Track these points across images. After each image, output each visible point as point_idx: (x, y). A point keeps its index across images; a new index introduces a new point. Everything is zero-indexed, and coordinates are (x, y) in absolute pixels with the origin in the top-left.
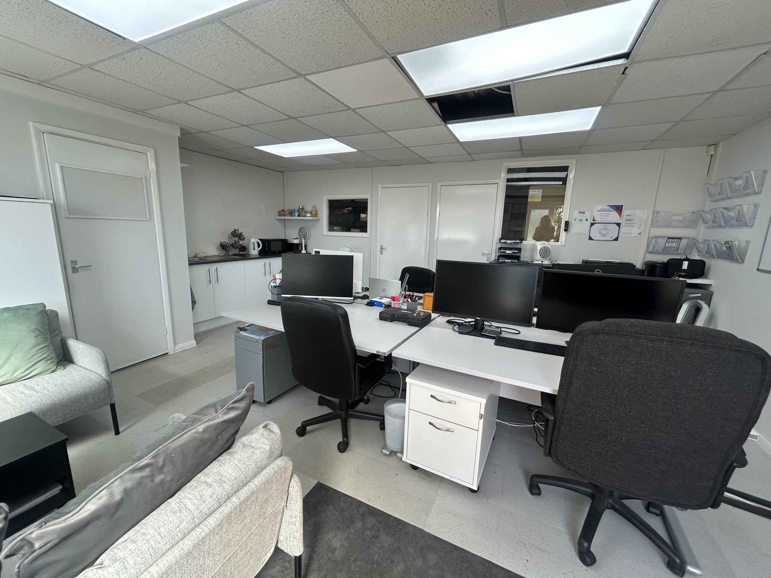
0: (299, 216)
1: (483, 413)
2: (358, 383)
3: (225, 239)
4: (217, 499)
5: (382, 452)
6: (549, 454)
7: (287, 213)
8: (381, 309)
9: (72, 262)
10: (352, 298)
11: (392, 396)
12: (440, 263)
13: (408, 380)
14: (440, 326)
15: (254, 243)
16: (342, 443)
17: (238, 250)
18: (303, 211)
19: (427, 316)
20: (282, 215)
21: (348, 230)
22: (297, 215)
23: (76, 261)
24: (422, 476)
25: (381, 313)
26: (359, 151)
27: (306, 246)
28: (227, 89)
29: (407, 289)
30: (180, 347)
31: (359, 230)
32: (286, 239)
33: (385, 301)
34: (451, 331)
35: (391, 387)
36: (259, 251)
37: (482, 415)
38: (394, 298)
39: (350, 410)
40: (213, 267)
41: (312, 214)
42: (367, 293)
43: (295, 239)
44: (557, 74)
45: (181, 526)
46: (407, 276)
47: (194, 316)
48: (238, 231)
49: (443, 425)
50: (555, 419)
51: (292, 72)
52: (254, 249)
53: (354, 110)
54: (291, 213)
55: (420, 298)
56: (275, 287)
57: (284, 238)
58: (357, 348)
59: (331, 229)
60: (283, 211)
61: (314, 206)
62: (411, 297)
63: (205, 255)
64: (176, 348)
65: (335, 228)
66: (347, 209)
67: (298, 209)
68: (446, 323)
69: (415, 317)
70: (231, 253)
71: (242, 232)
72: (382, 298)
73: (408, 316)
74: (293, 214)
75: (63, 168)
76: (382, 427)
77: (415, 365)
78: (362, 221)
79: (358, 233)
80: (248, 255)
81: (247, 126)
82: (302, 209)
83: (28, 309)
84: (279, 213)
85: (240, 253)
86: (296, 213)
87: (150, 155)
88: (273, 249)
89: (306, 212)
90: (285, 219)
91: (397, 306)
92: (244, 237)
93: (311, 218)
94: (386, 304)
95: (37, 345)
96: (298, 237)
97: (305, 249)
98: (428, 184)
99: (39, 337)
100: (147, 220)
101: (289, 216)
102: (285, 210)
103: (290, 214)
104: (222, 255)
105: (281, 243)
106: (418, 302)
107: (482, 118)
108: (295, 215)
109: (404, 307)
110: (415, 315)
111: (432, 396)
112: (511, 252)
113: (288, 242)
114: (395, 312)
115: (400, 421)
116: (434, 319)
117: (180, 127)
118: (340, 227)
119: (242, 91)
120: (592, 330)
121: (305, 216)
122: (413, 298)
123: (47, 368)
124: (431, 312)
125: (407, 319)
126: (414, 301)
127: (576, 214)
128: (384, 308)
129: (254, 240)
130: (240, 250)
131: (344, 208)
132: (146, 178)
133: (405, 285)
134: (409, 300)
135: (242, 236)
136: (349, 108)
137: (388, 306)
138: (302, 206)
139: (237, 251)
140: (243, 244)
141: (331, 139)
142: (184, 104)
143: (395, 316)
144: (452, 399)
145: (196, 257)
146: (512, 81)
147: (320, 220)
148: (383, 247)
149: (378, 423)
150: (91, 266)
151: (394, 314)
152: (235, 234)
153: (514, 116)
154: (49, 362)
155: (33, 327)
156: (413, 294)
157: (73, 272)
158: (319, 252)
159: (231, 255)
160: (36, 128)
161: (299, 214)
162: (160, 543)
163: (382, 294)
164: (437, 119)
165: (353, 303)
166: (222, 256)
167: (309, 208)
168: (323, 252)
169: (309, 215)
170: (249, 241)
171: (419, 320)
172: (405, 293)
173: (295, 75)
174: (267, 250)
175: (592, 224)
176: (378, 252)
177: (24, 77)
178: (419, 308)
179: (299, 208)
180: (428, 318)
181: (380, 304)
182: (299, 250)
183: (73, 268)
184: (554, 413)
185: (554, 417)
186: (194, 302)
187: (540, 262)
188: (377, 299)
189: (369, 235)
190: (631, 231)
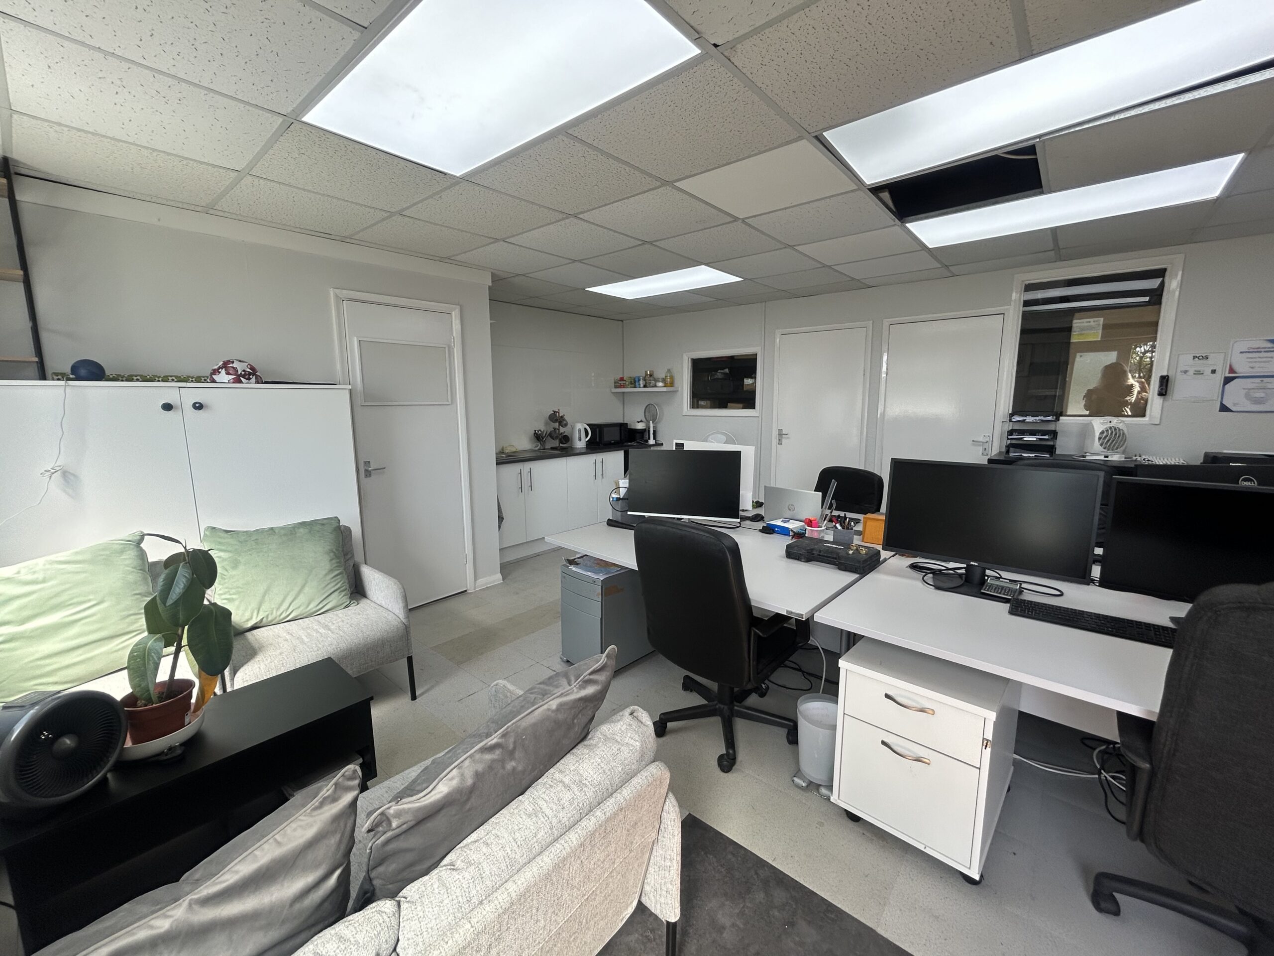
0: (645, 386)
1: (989, 736)
2: (753, 662)
3: (540, 426)
4: (578, 807)
5: (793, 781)
6: (1141, 836)
7: (627, 383)
8: (788, 540)
9: (365, 462)
10: (739, 520)
11: (805, 689)
12: (898, 465)
13: (842, 663)
14: (897, 573)
15: (580, 431)
16: (726, 757)
17: (558, 441)
18: (651, 379)
19: (872, 556)
20: (620, 387)
21: (723, 405)
22: (642, 385)
23: (369, 462)
24: (868, 834)
25: (789, 547)
26: (745, 279)
27: (655, 432)
28: (561, 216)
29: (834, 506)
30: (485, 581)
31: (741, 405)
32: (625, 422)
33: (793, 525)
34: (920, 584)
35: (803, 672)
36: (587, 442)
37: (988, 740)
38: (811, 521)
39: (735, 703)
40: (527, 466)
41: (665, 383)
42: (761, 511)
43: (638, 422)
44: (1139, 112)
45: (539, 836)
46: (834, 484)
47: (501, 538)
48: (559, 413)
49: (909, 750)
50: (1153, 768)
51: (654, 181)
52: (580, 439)
53: (743, 221)
54: (634, 382)
55: (857, 521)
56: (618, 499)
57: (622, 422)
58: (753, 604)
59: (695, 405)
60: (622, 379)
61: (669, 370)
62: (841, 520)
63: (514, 450)
64: (477, 585)
65: (702, 403)
66: (722, 371)
67: (644, 376)
68: (909, 569)
69: (850, 556)
70: (548, 446)
71: (564, 415)
72: (787, 520)
73: (838, 554)
74: (637, 384)
75: (361, 342)
76: (793, 737)
77: (851, 639)
78: (747, 391)
79: (740, 410)
80: (572, 448)
81: (580, 261)
82: (651, 375)
83: (323, 525)
84: (615, 383)
85: (561, 445)
86: (642, 383)
87: (455, 314)
88: (606, 438)
89: (656, 380)
90: (624, 393)
91: (815, 536)
92: (566, 421)
93: (665, 389)
94: (795, 531)
95: (331, 571)
96: (644, 419)
97: (654, 438)
98: (865, 322)
99: (334, 561)
100: (448, 403)
101: (631, 387)
102: (625, 379)
103: (632, 384)
104: (537, 449)
105: (618, 429)
106: (854, 528)
107: (974, 204)
108: (639, 384)
109: (830, 538)
110: (851, 552)
111: (887, 696)
112: (1035, 439)
113: (629, 427)
114: (814, 545)
115: (828, 732)
116: (885, 560)
117: (492, 273)
118: (709, 402)
119: (581, 216)
120: (1240, 602)
121: (656, 386)
122: (844, 522)
123: (341, 603)
124: (879, 548)
125: (836, 559)
126: (848, 528)
127: (1186, 361)
128: (792, 538)
129: (580, 426)
130: (561, 442)
131: (716, 371)
132: (449, 347)
133: (829, 499)
134: (838, 525)
135: (564, 420)
136: (736, 219)
137: (799, 535)
138: (650, 372)
139: (556, 443)
140: (564, 432)
141: (703, 266)
142: (502, 243)
143: (814, 552)
144: (927, 705)
145: (503, 453)
146: (1040, 136)
147: (677, 391)
148: (783, 433)
149: (783, 732)
150: (384, 468)
151: (812, 550)
152: (556, 418)
153: (1042, 193)
154: (343, 593)
155: (328, 548)
156: (845, 514)
157: (366, 476)
158: (682, 445)
159: (548, 449)
160: (336, 296)
161: (646, 383)
162: (516, 853)
163: (788, 514)
164: (887, 217)
165: (737, 527)
166: (536, 451)
167: (660, 374)
168: (689, 446)
169: (661, 384)
170: (573, 428)
171: (859, 562)
172: (831, 513)
173: (658, 184)
174: (598, 440)
175: (1227, 380)
176: (775, 441)
177: (327, 236)
178: (857, 541)
179: (646, 374)
180: (875, 559)
181: (784, 531)
182: (645, 439)
183: (366, 471)
184: (1149, 757)
185: (1151, 764)
186: (501, 519)
187: (1102, 458)
188: (778, 523)
189: (758, 413)
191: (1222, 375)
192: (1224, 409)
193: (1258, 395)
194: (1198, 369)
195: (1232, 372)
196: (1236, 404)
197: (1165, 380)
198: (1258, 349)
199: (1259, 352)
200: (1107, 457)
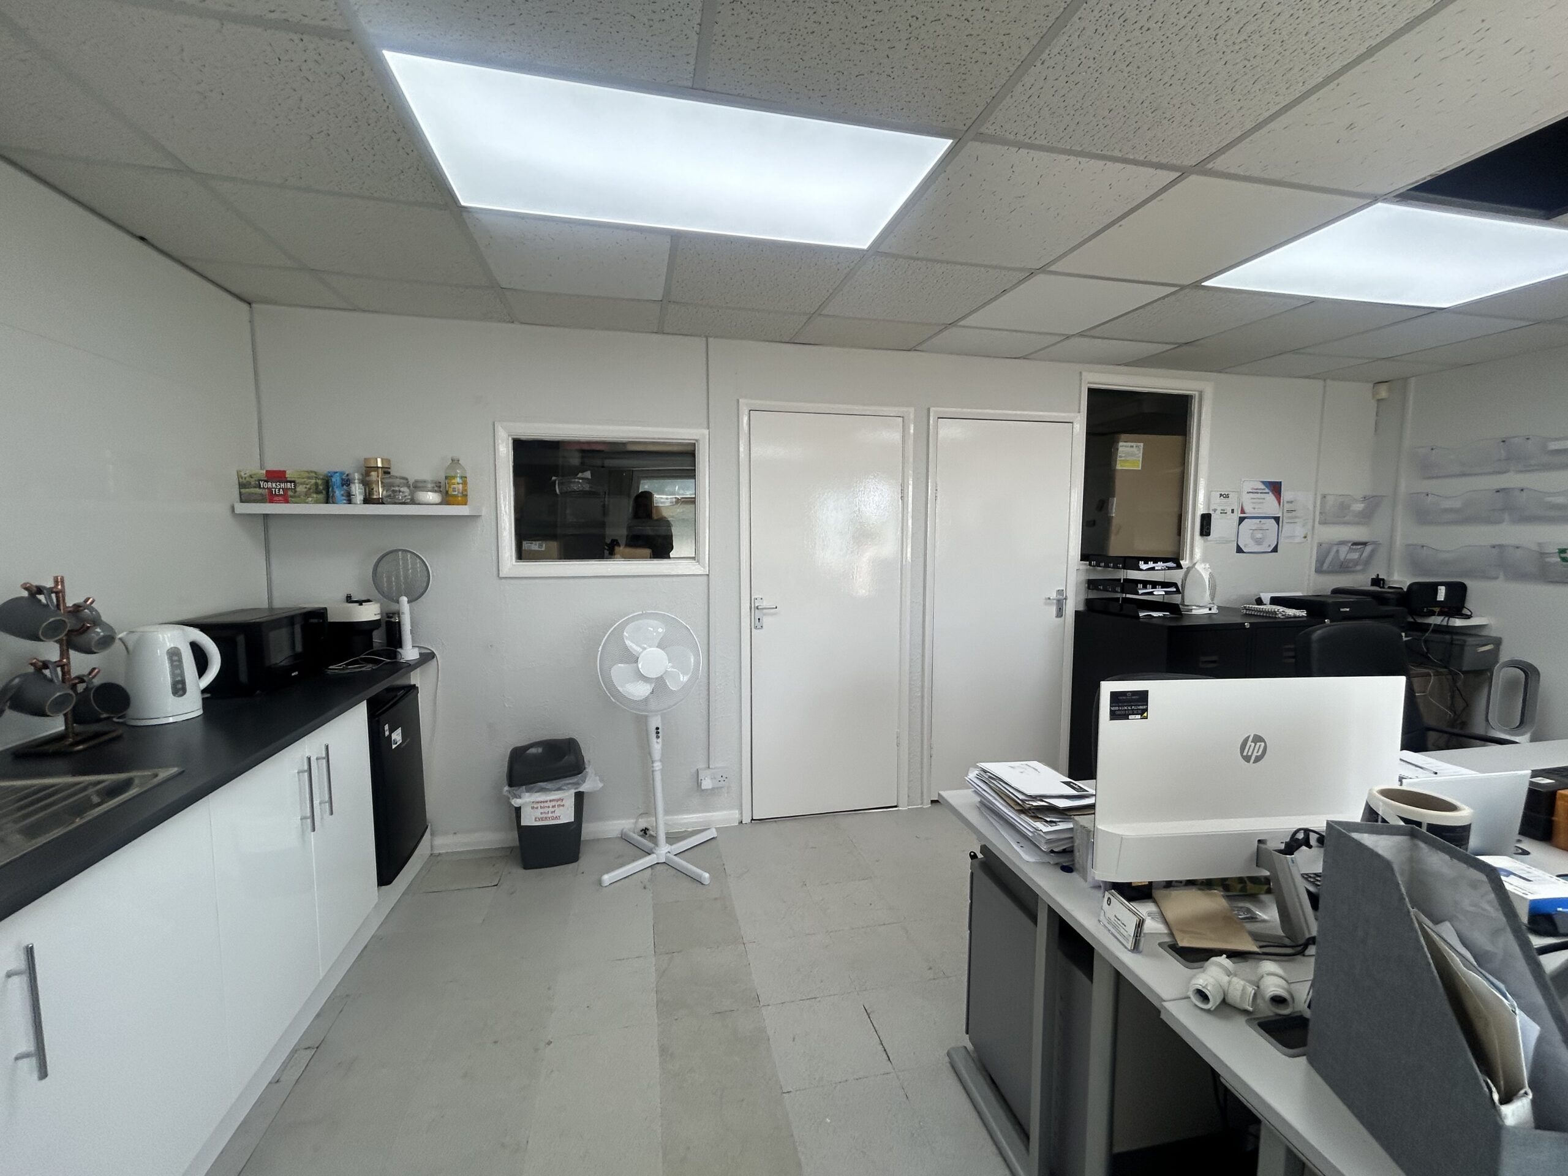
0: (367, 500)
7: (298, 489)
15: (174, 655)
18: (391, 481)
20: (265, 498)
22: (358, 498)
32: (316, 606)
36: (204, 691)
41: (443, 495)
43: (360, 603)
48: (59, 592)
52: (179, 688)
54: (326, 488)
57: (305, 605)
59: (524, 551)
60: (275, 476)
61: (454, 462)
67: (362, 470)
71: (87, 600)
74: (338, 493)
82: (386, 472)
86: (357, 490)
89: (414, 485)
92: (104, 626)
93: (439, 511)
98: (903, 409)
101: (317, 502)
102: (288, 475)
103: (318, 492)
108: (346, 495)
112: (1164, 593)
118: (555, 545)
121: (413, 502)
127: (1217, 501)
129: (168, 636)
138: (379, 461)
140: (97, 673)
147: (478, 517)
148: (765, 604)
161: (373, 491)
169: (432, 497)
170: (135, 651)
176: (747, 623)
179: (369, 468)
189: (704, 567)
190: (1293, 531)
191: (1238, 514)
192: (1239, 550)
193: (1259, 536)
194: (1223, 508)
195: (1243, 512)
196: (1245, 546)
197: (1206, 519)
198: (1257, 489)
199: (1257, 493)
200: (1210, 609)
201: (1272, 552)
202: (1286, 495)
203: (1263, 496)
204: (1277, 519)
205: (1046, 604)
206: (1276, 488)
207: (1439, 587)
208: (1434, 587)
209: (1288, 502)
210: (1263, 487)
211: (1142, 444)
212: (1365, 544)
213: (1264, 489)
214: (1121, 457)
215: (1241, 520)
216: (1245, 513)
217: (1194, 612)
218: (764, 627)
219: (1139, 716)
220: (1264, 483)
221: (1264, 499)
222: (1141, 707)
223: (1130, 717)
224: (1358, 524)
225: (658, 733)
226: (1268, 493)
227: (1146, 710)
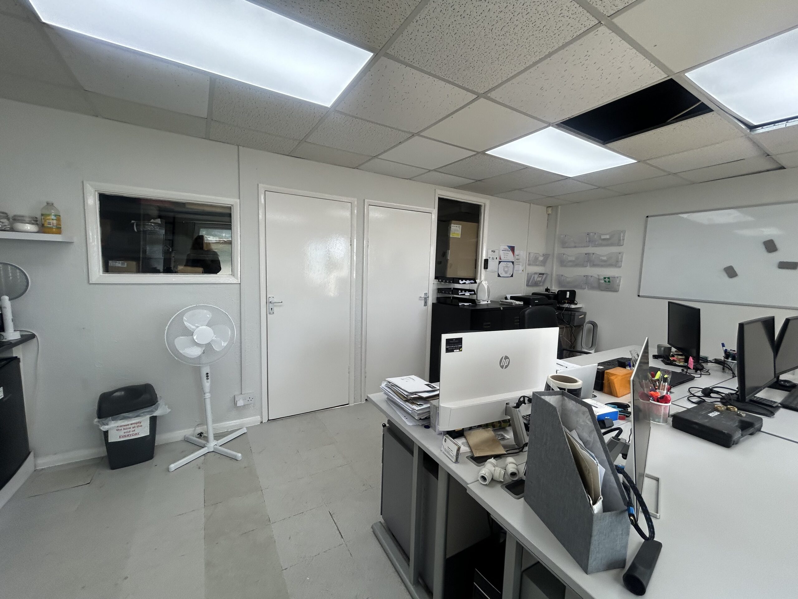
59: (111, 267)
61: (50, 205)
65: (124, 264)
89: (14, 219)
93: (40, 237)
98: (351, 199)
127: (490, 253)
147: (70, 243)
148: (275, 300)
169: (28, 228)
176: (264, 311)
189: (237, 279)
190: (519, 268)
191: (498, 260)
192: (499, 276)
193: (506, 270)
194: (493, 257)
195: (500, 259)
196: (501, 274)
197: (486, 261)
198: (506, 249)
199: (506, 251)
200: (488, 302)
201: (511, 277)
202: (516, 252)
203: (508, 252)
204: (513, 262)
205: (420, 299)
206: (512, 249)
207: (567, 292)
208: (566, 292)
209: (517, 255)
210: (508, 248)
211: (461, 226)
212: (543, 274)
213: (508, 249)
214: (452, 231)
215: (500, 262)
216: (501, 259)
217: (481, 303)
218: (274, 313)
219: (458, 350)
220: (508, 246)
221: (508, 253)
222: (459, 346)
223: (455, 351)
224: (541, 266)
225: (207, 376)
226: (510, 251)
227: (461, 347)
